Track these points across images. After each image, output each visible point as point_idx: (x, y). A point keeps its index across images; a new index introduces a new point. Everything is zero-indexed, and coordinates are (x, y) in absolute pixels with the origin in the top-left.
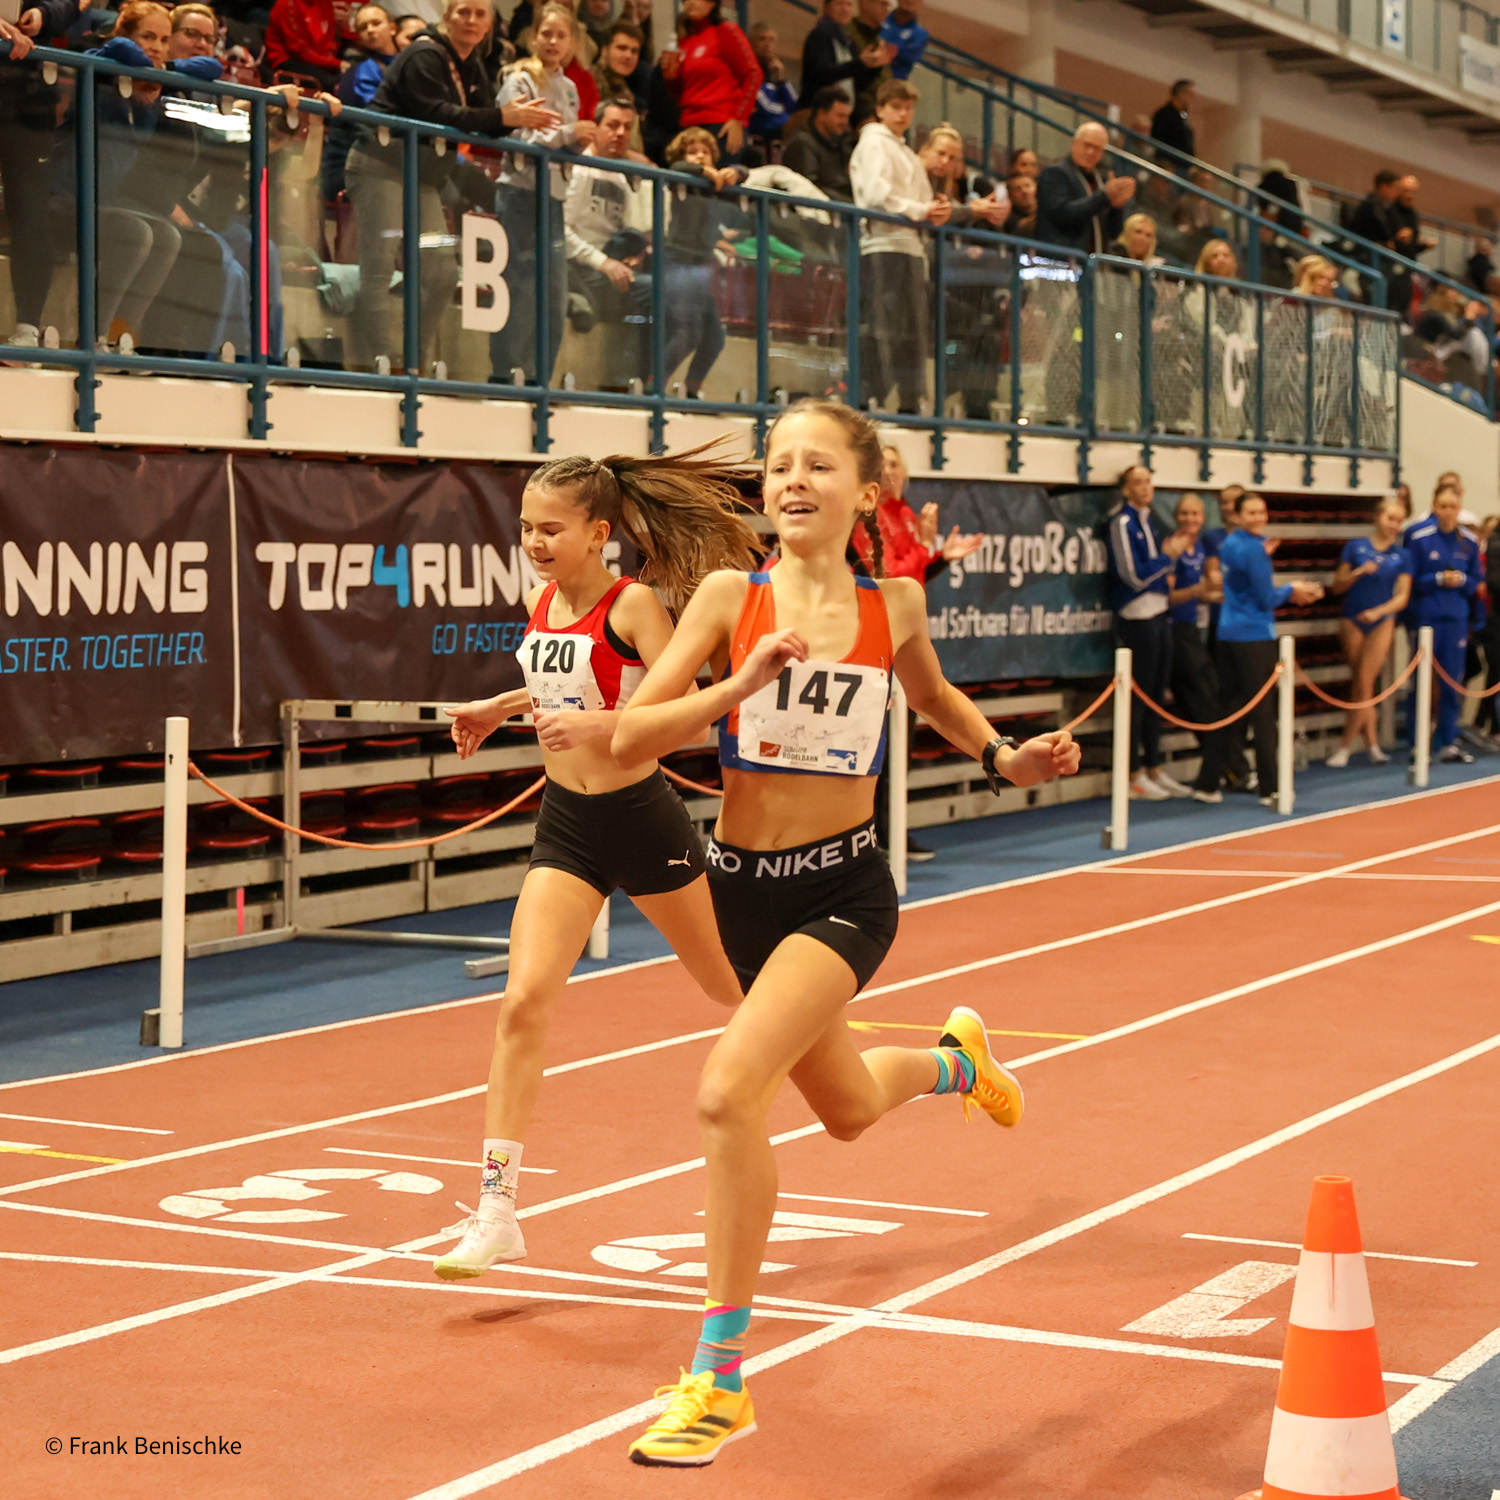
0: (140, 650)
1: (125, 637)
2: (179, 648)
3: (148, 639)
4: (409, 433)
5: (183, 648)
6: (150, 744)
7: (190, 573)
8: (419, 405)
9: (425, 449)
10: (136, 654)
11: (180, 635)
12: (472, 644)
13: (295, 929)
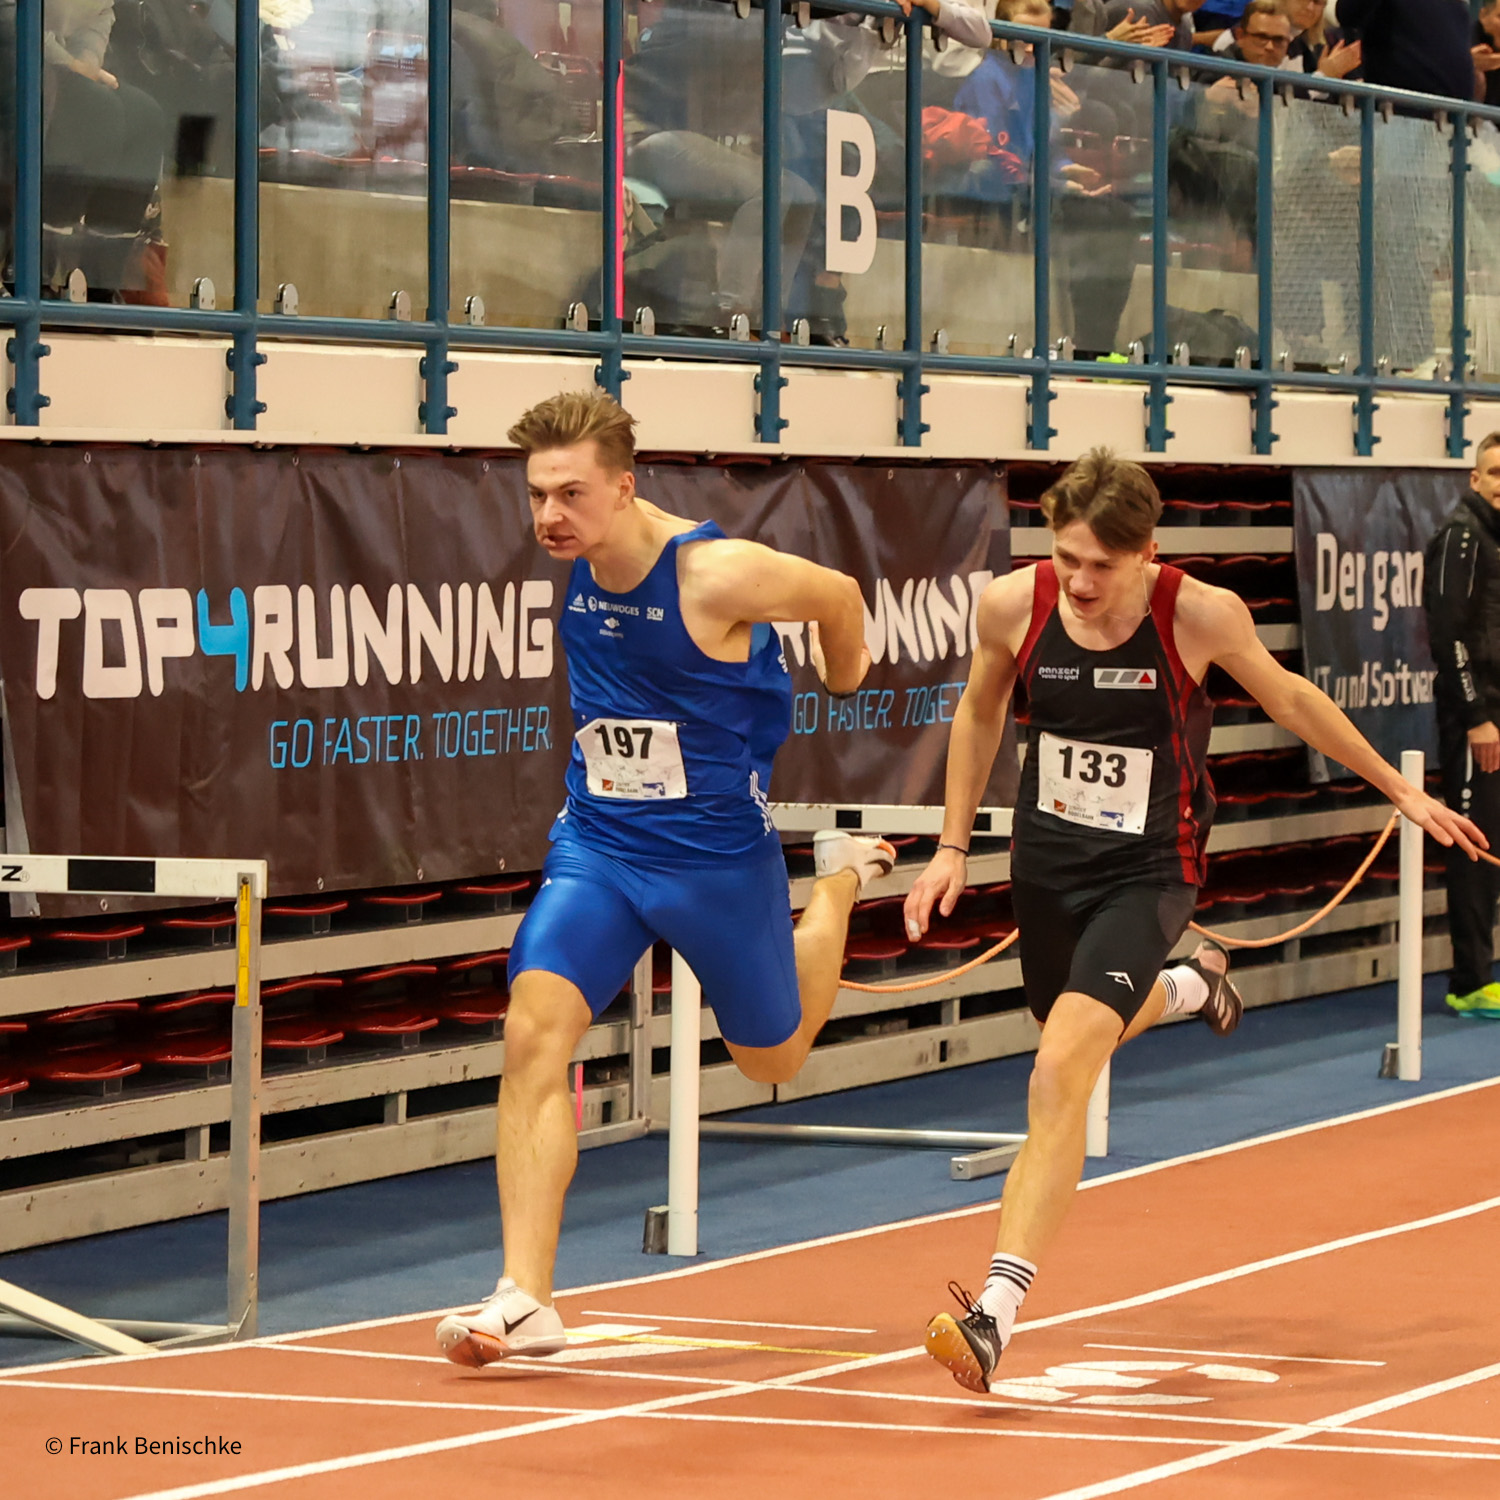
0: (491, 732)
1: (476, 713)
2: (528, 729)
3: (499, 715)
4: (768, 423)
5: (531, 729)
6: (502, 861)
7: (537, 622)
8: (783, 382)
9: (789, 444)
10: (487, 735)
11: (529, 710)
12: (835, 719)
13: (648, 1122)
